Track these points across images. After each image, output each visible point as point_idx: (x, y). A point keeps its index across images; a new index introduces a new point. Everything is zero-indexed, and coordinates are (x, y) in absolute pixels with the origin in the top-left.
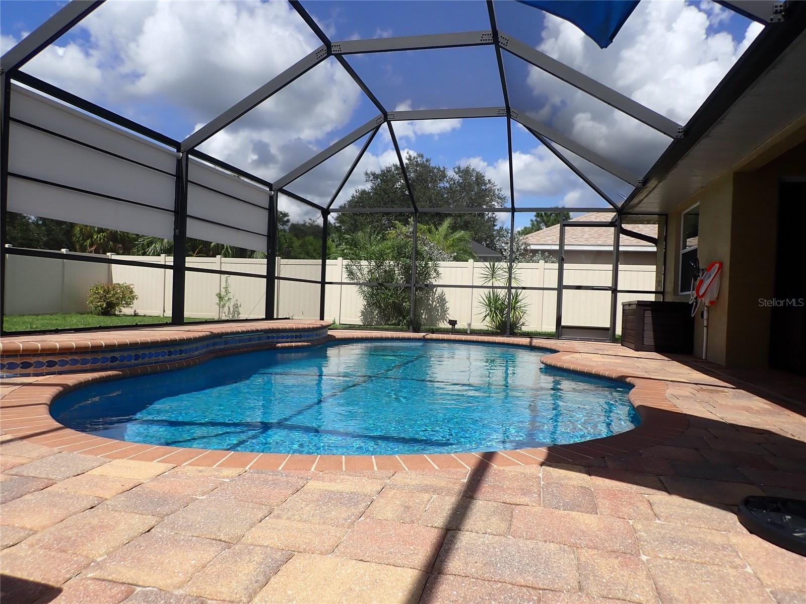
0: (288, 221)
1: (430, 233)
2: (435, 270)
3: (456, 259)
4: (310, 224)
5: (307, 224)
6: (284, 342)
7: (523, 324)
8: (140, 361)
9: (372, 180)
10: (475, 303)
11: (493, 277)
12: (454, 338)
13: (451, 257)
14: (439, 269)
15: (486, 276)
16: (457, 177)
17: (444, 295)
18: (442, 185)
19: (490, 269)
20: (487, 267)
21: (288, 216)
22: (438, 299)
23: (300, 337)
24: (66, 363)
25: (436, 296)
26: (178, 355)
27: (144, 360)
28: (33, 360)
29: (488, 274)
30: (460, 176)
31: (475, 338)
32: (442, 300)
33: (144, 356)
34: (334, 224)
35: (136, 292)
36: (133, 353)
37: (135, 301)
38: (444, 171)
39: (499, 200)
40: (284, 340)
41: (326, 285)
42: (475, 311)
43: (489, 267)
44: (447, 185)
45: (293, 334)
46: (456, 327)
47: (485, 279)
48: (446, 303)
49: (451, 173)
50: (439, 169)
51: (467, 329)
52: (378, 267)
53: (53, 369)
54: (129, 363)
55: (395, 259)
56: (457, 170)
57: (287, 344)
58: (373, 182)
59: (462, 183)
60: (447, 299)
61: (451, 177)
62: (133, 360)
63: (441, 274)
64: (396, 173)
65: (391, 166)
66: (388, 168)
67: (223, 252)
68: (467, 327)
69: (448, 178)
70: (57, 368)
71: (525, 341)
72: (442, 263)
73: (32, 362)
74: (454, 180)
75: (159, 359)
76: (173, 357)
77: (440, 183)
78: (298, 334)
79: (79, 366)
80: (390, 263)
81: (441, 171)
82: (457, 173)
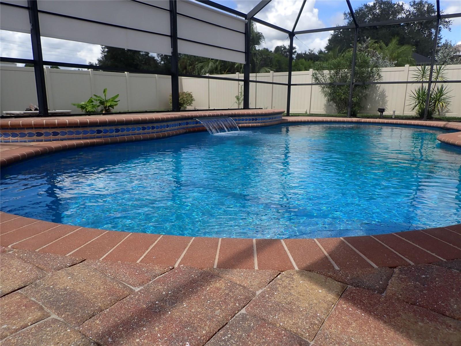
0: (295, 52)
1: (381, 49)
2: (378, 74)
3: (397, 65)
4: (309, 53)
5: (307, 53)
6: (243, 123)
7: (447, 112)
8: (120, 133)
9: (348, 18)
10: (408, 98)
11: (423, 77)
12: (378, 121)
13: (393, 64)
14: (381, 73)
15: (418, 76)
16: (412, 9)
17: (385, 92)
18: (400, 16)
19: (422, 71)
20: (419, 70)
21: (295, 49)
22: (380, 95)
23: (256, 119)
24: (66, 133)
25: (378, 93)
26: (151, 130)
27: (123, 133)
28: (43, 131)
29: (419, 74)
30: (414, 8)
31: (399, 121)
32: (383, 96)
33: (123, 130)
34: (324, 51)
35: (194, 96)
36: (114, 128)
37: (193, 102)
38: (402, 6)
39: (445, 24)
40: (244, 121)
41: (291, 86)
42: (407, 103)
43: (421, 69)
44: (404, 16)
45: (251, 118)
46: (383, 114)
47: (416, 78)
48: (386, 97)
49: (407, 7)
50: (398, 5)
51: (392, 115)
52: (337, 73)
53: (57, 137)
54: (111, 134)
55: (349, 67)
56: (412, 4)
57: (245, 125)
58: (350, 19)
59: (416, 13)
60: (387, 95)
61: (407, 10)
62: (114, 133)
63: (382, 77)
64: (366, 11)
65: (362, 6)
66: (361, 8)
67: (241, 70)
68: (392, 114)
69: (405, 11)
70: (59, 137)
71: (441, 124)
72: (384, 69)
73: (43, 132)
74: (410, 11)
75: (135, 132)
76: (146, 131)
77: (398, 15)
78: (254, 118)
79: (74, 136)
80: (344, 71)
81: (400, 6)
82: (412, 6)
